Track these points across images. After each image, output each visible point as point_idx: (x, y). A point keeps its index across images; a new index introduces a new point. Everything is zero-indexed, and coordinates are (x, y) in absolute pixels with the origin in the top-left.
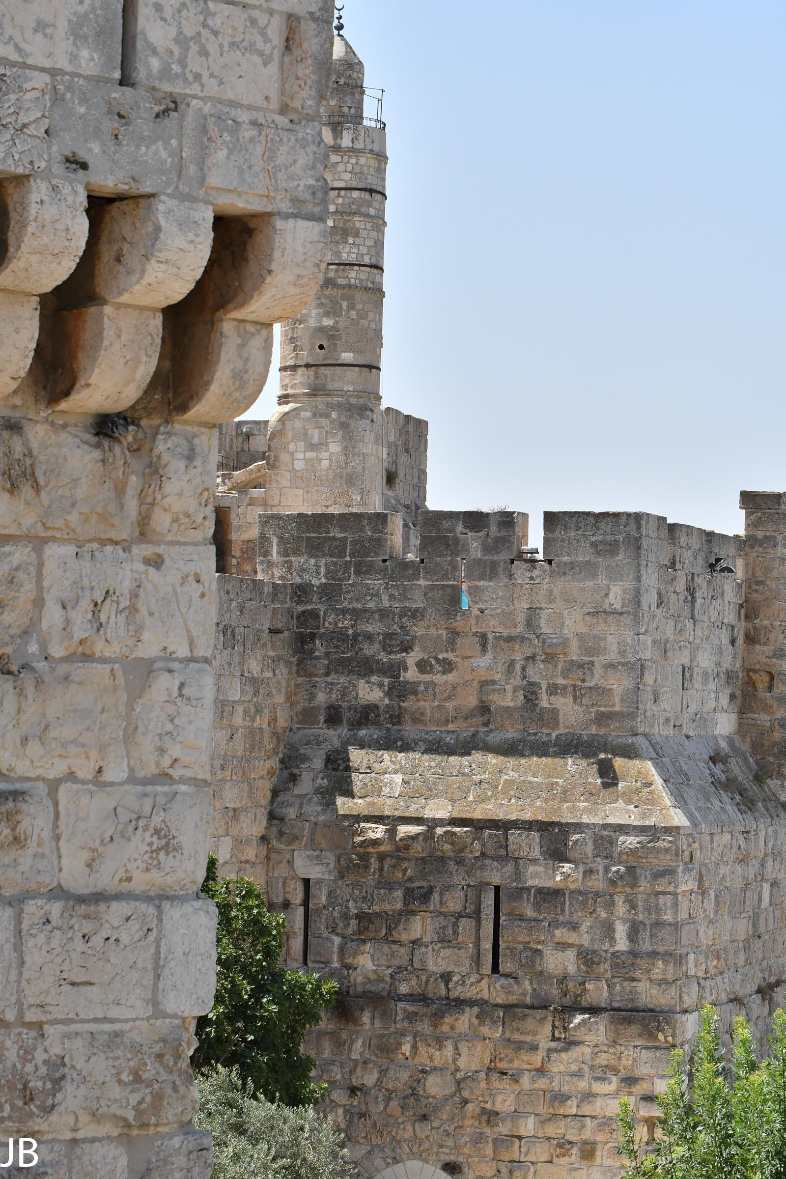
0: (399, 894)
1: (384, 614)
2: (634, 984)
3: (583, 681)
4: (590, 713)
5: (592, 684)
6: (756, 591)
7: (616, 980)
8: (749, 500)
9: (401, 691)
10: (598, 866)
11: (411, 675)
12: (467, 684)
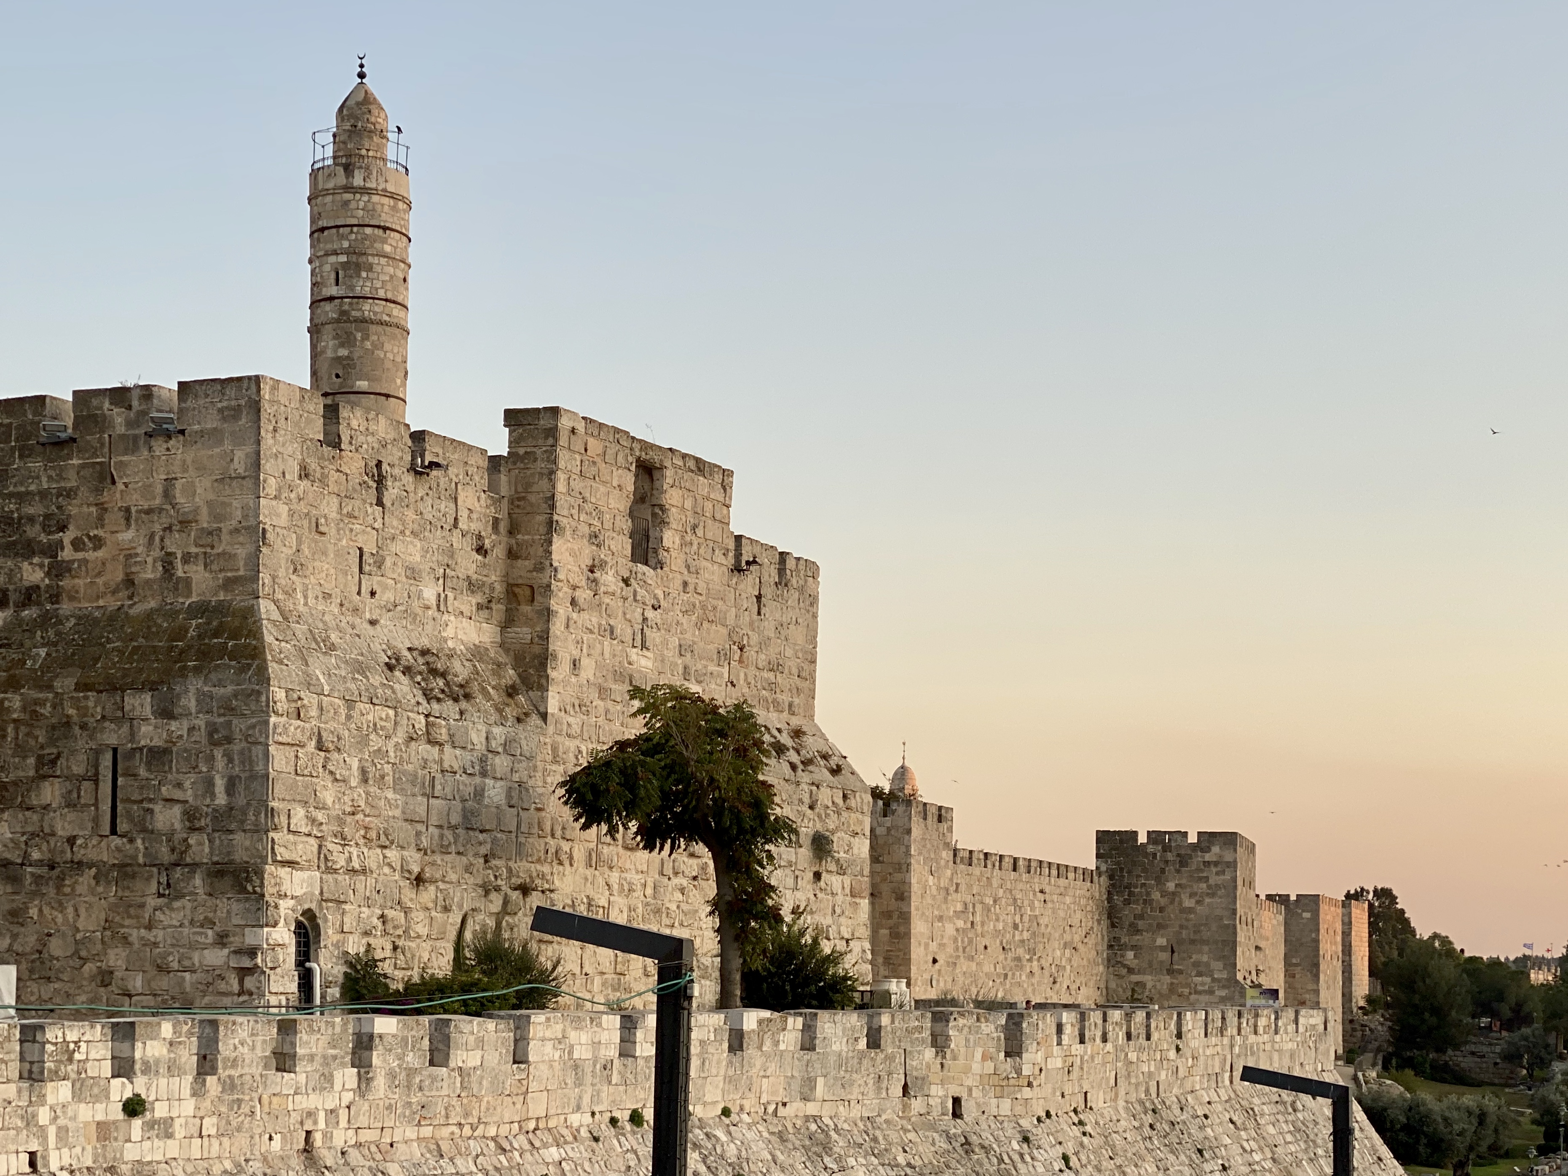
0: (31, 761)
1: (43, 495)
2: (231, 837)
3: (212, 547)
4: (218, 579)
5: (220, 550)
6: (518, 506)
7: (217, 835)
8: (513, 417)
9: (58, 570)
10: (201, 722)
11: (67, 553)
12: (114, 558)
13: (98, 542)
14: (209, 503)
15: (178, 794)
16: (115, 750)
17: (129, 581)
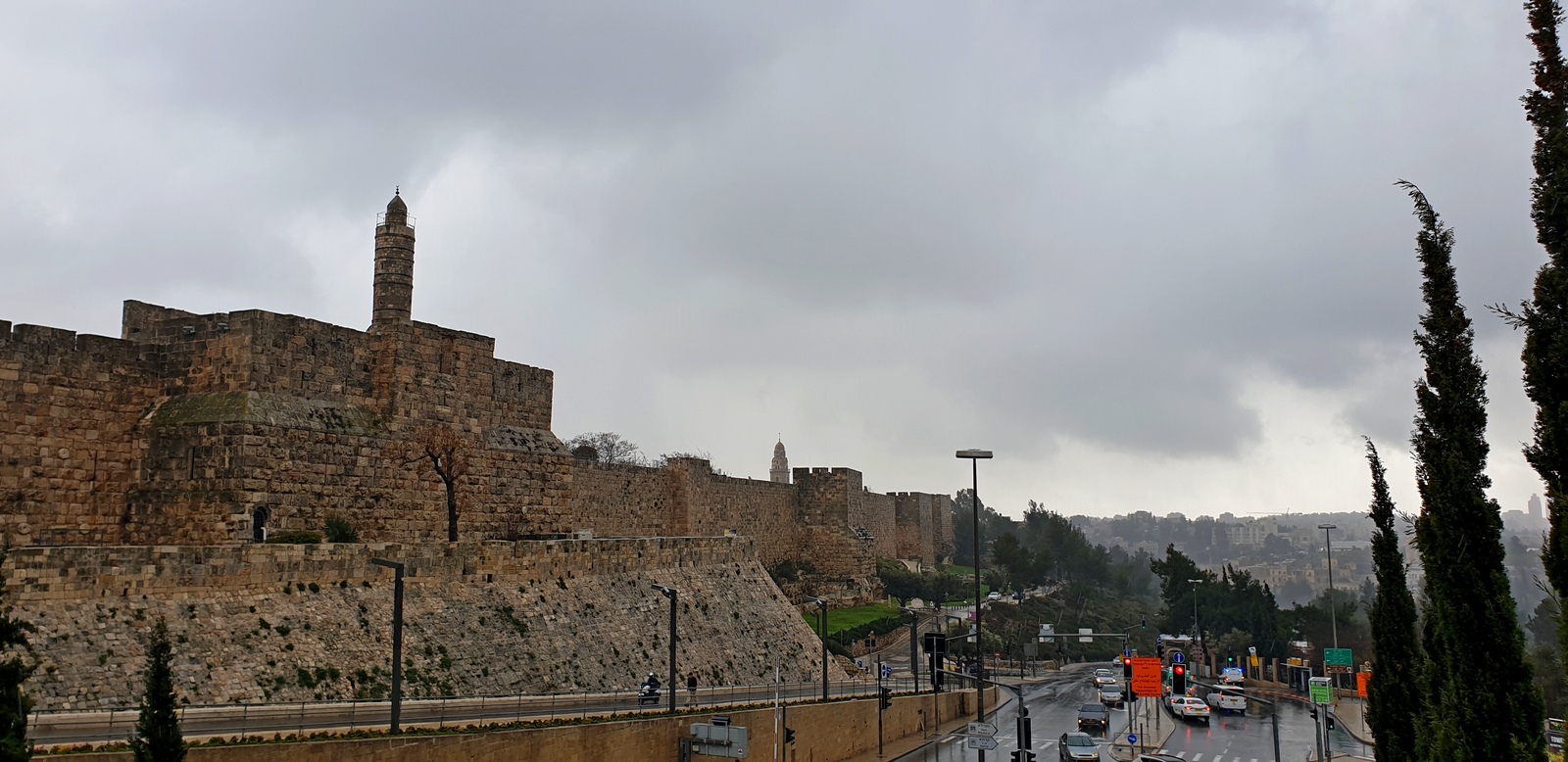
1: (184, 353)
9: (187, 381)
10: (222, 437)
11: (191, 375)
12: (205, 377)
13: (201, 371)
14: (236, 356)
15: (213, 464)
16: (194, 448)
17: (209, 385)
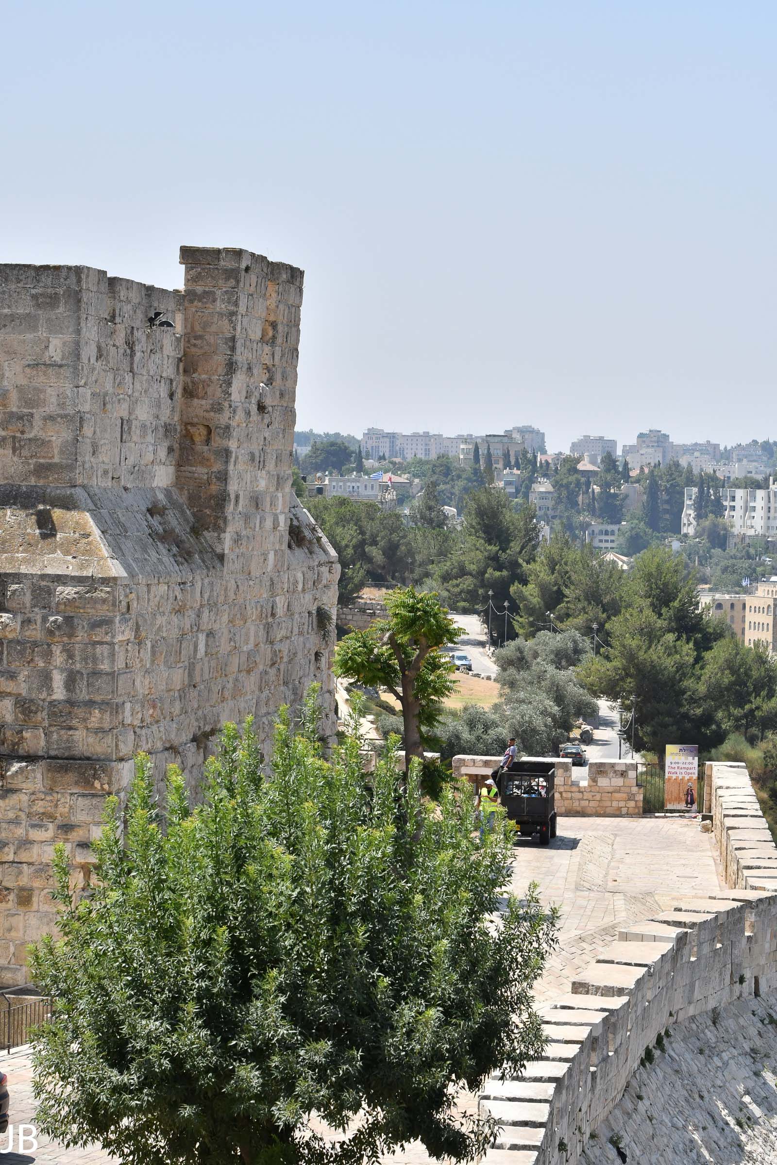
2: (71, 732)
3: (23, 432)
4: (29, 464)
5: (31, 436)
6: (195, 345)
7: (53, 729)
8: (189, 255)
10: (36, 616)
14: (20, 388)
15: (10, 687)
